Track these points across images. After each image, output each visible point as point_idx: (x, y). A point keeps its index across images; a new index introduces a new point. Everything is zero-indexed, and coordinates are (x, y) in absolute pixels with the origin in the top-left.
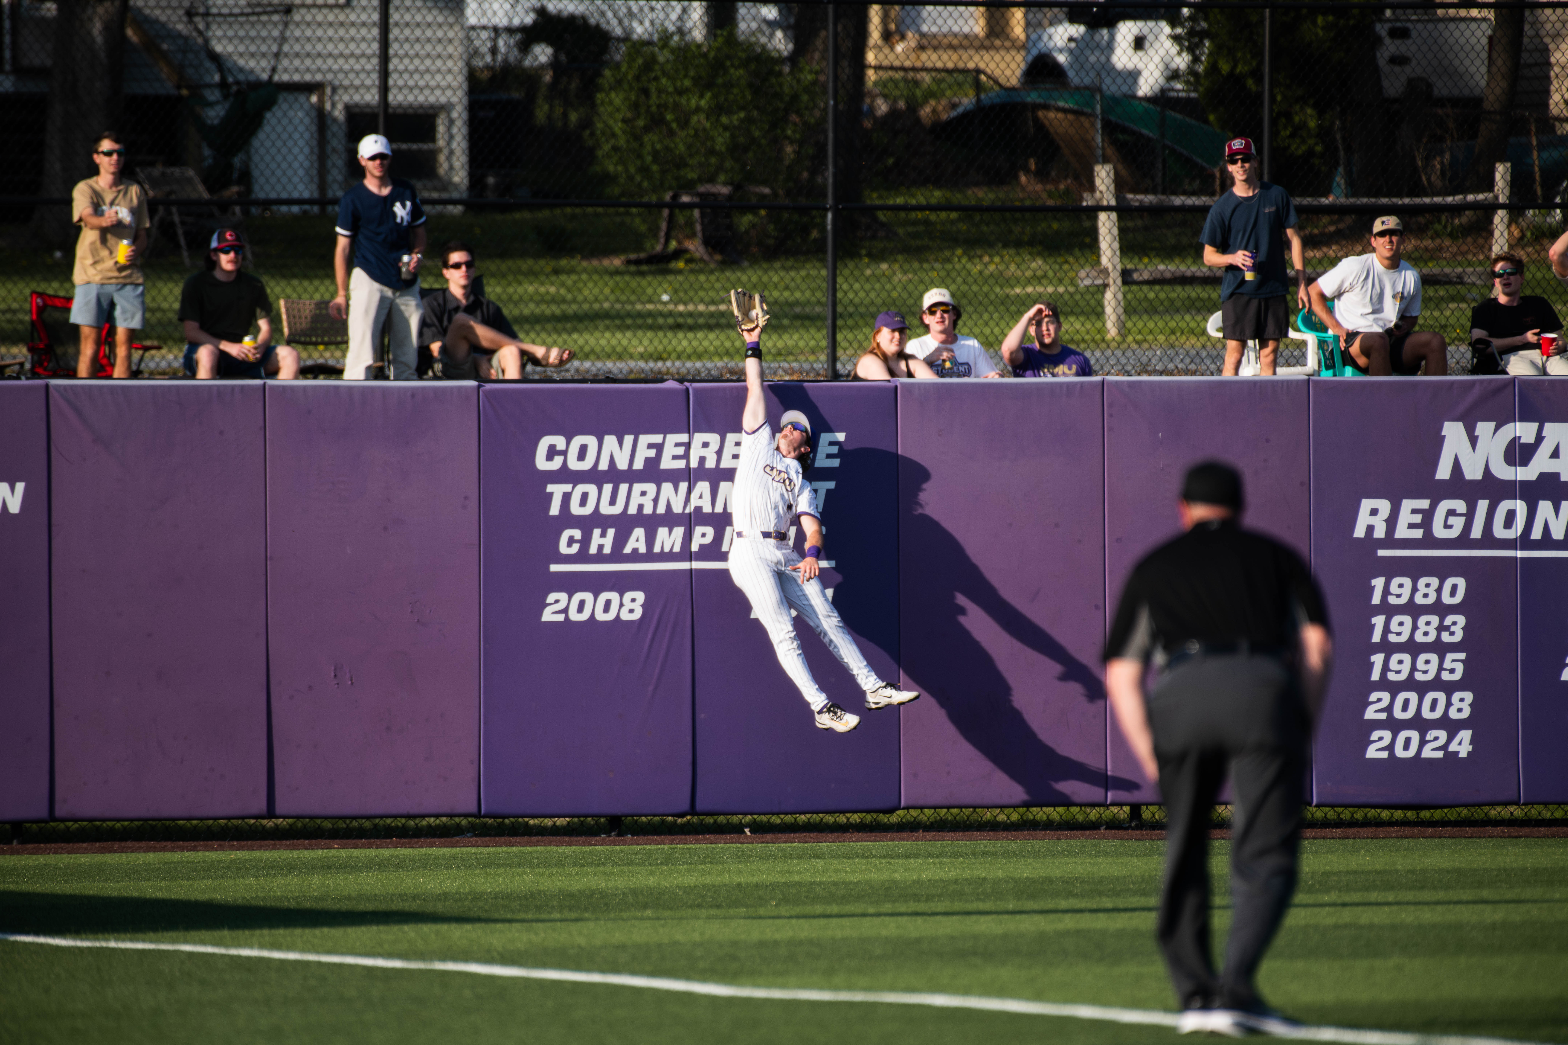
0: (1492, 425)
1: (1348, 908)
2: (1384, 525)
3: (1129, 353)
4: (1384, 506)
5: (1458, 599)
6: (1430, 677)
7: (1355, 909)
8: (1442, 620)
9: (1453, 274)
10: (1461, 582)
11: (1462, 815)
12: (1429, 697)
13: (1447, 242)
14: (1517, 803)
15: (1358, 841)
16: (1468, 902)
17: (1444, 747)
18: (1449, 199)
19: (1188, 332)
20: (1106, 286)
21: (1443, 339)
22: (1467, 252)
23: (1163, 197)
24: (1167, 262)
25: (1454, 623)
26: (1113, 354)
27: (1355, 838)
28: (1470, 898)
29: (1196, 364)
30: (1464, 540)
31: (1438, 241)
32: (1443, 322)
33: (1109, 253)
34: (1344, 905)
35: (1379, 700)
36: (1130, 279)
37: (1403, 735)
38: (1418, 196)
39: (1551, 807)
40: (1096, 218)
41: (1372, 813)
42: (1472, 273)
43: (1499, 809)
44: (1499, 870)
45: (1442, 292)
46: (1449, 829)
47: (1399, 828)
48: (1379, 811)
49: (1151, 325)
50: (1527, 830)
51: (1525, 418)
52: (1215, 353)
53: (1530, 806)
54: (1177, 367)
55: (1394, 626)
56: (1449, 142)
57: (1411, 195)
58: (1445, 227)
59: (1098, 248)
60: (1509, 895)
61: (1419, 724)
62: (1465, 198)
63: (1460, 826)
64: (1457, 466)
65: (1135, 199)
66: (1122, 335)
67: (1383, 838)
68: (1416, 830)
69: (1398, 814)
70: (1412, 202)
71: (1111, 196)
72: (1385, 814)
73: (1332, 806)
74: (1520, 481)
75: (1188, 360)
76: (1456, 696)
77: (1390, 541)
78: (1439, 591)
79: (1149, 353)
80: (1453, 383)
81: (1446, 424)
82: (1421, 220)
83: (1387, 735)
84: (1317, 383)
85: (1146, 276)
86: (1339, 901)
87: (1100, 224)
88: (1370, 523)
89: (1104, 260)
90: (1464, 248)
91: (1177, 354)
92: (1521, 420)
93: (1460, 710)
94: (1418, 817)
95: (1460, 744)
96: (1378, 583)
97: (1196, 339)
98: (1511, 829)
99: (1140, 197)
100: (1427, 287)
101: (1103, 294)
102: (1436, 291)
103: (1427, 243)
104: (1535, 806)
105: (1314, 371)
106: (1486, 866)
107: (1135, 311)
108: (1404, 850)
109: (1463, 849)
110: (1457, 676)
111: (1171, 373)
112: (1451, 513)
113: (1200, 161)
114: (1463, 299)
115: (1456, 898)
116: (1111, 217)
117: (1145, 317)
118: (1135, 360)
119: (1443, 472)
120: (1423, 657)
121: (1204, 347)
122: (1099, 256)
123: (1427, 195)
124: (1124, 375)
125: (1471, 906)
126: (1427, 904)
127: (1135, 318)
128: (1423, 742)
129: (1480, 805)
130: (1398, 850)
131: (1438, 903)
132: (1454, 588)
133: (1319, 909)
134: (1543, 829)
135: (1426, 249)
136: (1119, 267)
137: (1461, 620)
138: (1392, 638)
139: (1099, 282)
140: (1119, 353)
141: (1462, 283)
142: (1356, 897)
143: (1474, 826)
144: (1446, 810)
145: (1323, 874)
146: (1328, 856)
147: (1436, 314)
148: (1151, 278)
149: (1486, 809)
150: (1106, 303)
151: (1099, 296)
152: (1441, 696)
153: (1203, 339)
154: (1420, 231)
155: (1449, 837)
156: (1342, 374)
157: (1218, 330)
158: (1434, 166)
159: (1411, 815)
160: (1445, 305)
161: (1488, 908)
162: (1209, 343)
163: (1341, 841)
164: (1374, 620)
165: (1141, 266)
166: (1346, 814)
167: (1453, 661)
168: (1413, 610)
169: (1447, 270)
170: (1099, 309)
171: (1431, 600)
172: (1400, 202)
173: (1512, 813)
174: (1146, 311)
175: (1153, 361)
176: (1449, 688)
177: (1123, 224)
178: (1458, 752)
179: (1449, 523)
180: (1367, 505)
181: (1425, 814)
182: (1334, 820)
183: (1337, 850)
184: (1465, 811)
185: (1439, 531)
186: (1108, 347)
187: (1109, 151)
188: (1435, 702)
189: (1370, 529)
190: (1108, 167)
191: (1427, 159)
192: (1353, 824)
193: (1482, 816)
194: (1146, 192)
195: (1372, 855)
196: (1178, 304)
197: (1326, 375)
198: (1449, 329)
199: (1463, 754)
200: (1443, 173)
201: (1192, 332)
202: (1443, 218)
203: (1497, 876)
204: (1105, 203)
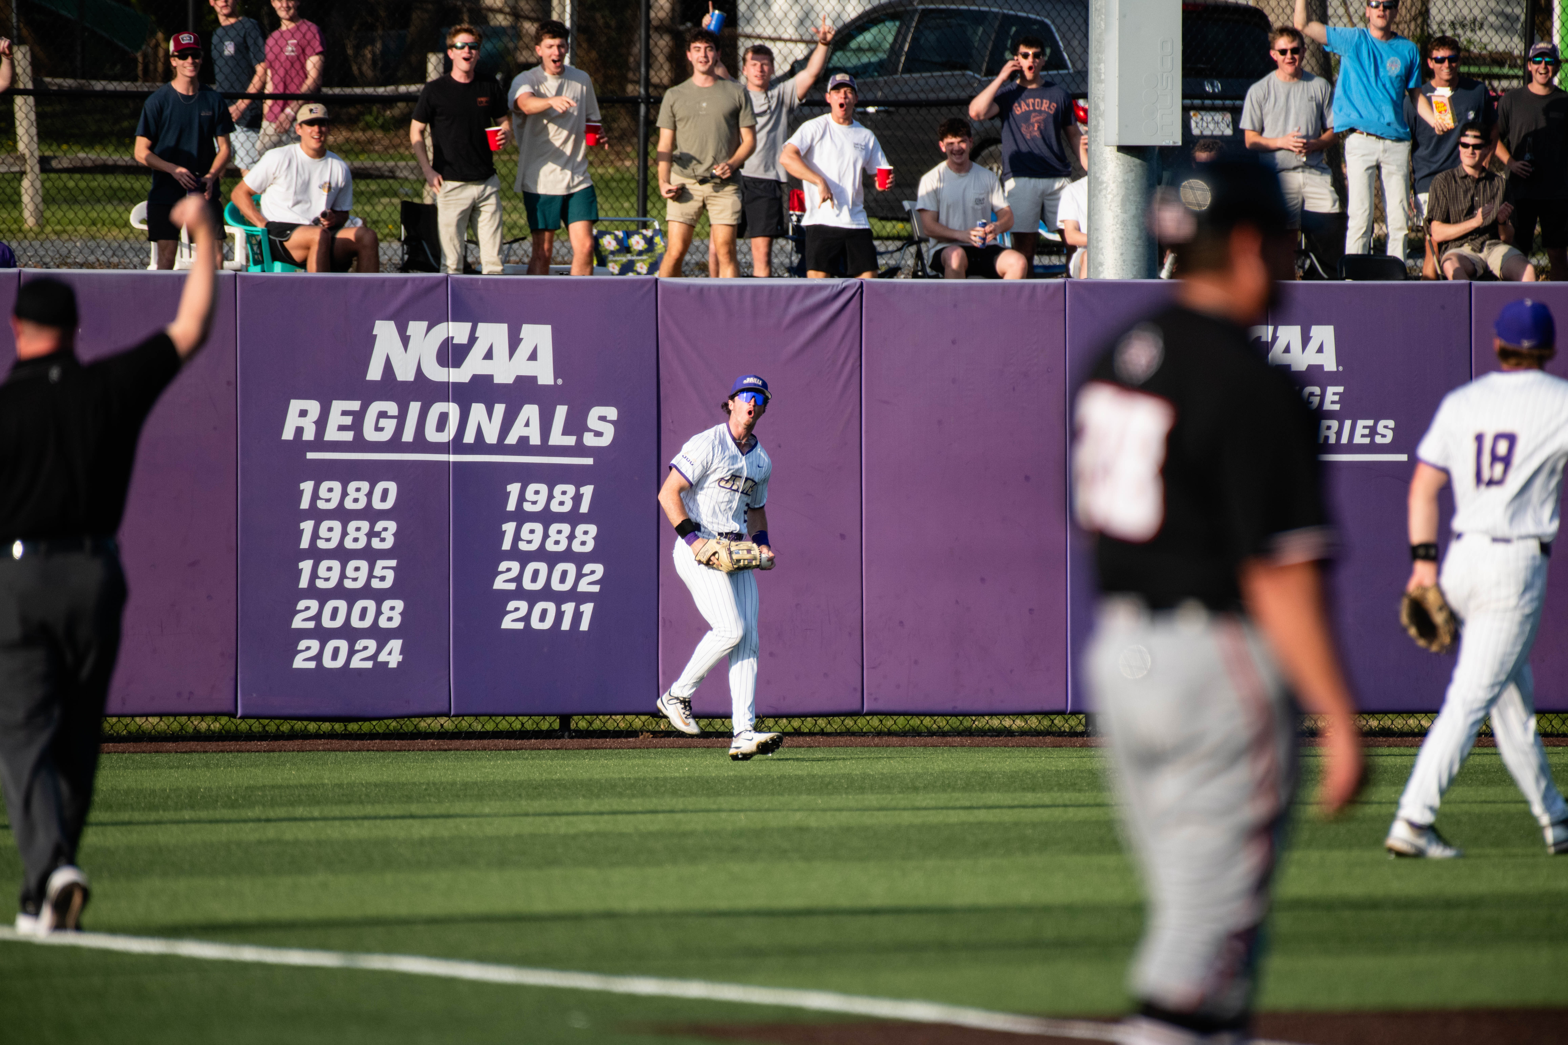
0: (424, 324)
1: (273, 824)
2: (313, 427)
3: (48, 245)
4: (314, 407)
5: (389, 504)
6: (359, 584)
7: (279, 824)
8: (372, 526)
9: (385, 168)
10: (392, 487)
11: (391, 727)
12: (359, 605)
13: (379, 134)
14: (447, 715)
15: (284, 754)
16: (395, 817)
17: (374, 657)
18: (381, 90)
19: (109, 224)
20: (23, 173)
21: (375, 234)
22: (399, 146)
23: (83, 81)
24: (87, 150)
25: (385, 529)
26: (31, 244)
27: (280, 751)
28: (398, 813)
29: (118, 256)
30: (395, 444)
31: (369, 134)
32: (375, 217)
33: (26, 139)
34: (268, 820)
35: (307, 608)
36: (48, 167)
37: (331, 644)
38: (348, 86)
39: (481, 718)
40: (12, 102)
41: (299, 725)
42: (405, 167)
43: (429, 721)
44: (428, 784)
45: (373, 187)
46: (377, 741)
47: (326, 741)
48: (305, 723)
49: (71, 215)
50: (457, 743)
51: (458, 317)
52: (138, 246)
53: (461, 718)
54: (98, 260)
55: (323, 532)
56: (380, 32)
57: (341, 85)
58: (376, 119)
59: (15, 134)
60: (438, 810)
61: (348, 633)
62: (397, 89)
63: (389, 739)
64: (388, 367)
65: (54, 82)
66: (39, 225)
67: (310, 751)
68: (344, 743)
69: (326, 727)
70: (342, 93)
71: (27, 79)
72: (312, 727)
73: (258, 717)
74: (453, 383)
75: (110, 253)
76: (387, 605)
77: (320, 444)
78: (369, 495)
79: (69, 245)
80: (384, 280)
81: (377, 322)
82: (352, 111)
83: (315, 645)
84: (244, 278)
85: (65, 164)
86: (263, 817)
87: (16, 108)
88: (300, 425)
89: (21, 146)
90: (397, 141)
91: (98, 246)
92: (454, 320)
93: (390, 619)
94: (346, 729)
95: (390, 654)
96: (307, 487)
97: (117, 230)
98: (441, 742)
99: (58, 81)
100: (358, 181)
101: (20, 181)
102: (368, 185)
103: (359, 135)
104: (466, 718)
105: (242, 265)
106: (416, 780)
107: (54, 201)
108: (332, 763)
109: (391, 763)
110: (388, 584)
111: (92, 266)
112: (383, 415)
113: (121, 44)
114: (395, 194)
115: (383, 813)
116: (28, 101)
117: (65, 207)
118: (53, 251)
119: (375, 373)
120: (352, 564)
121: (126, 239)
122: (15, 142)
123: (358, 86)
124: (42, 267)
125: (399, 821)
126: (354, 818)
127: (54, 208)
128: (352, 652)
129: (409, 717)
130: (325, 763)
131: (366, 818)
132: (385, 492)
133: (242, 825)
134: (474, 742)
135: (358, 142)
136: (37, 154)
137: (392, 526)
138: (321, 544)
139: (16, 169)
140: (36, 244)
141: (394, 177)
142: (281, 812)
143: (403, 739)
144: (374, 723)
145: (246, 788)
146: (252, 769)
147: (368, 208)
148: (71, 166)
149: (416, 721)
150: (23, 191)
151: (15, 184)
152: (371, 605)
153: (125, 231)
154: (351, 123)
155: (377, 750)
156: (271, 269)
157: (141, 222)
158: (364, 56)
159: (338, 727)
160: (376, 200)
161: (416, 823)
162: (131, 235)
163: (266, 754)
164: (303, 525)
165: (60, 154)
166: (272, 727)
167: (384, 568)
168: (343, 515)
169: (379, 164)
170: (16, 197)
171: (361, 505)
172: (330, 92)
173: (442, 725)
174: (65, 201)
175: (73, 254)
176: (379, 597)
177: (40, 109)
178: (388, 663)
179: (380, 425)
180: (295, 405)
181: (353, 727)
182: (259, 732)
183: (261, 764)
184: (394, 724)
185: (370, 434)
186: (25, 237)
187: (25, 32)
188: (364, 611)
189: (299, 431)
190: (24, 49)
191: (358, 48)
192: (279, 736)
193: (411, 728)
194: (64, 76)
195: (298, 769)
196: (99, 194)
197: (255, 270)
198: (381, 225)
199: (393, 665)
200: (374, 62)
201: (114, 223)
202: (375, 109)
203: (426, 789)
204: (21, 86)
